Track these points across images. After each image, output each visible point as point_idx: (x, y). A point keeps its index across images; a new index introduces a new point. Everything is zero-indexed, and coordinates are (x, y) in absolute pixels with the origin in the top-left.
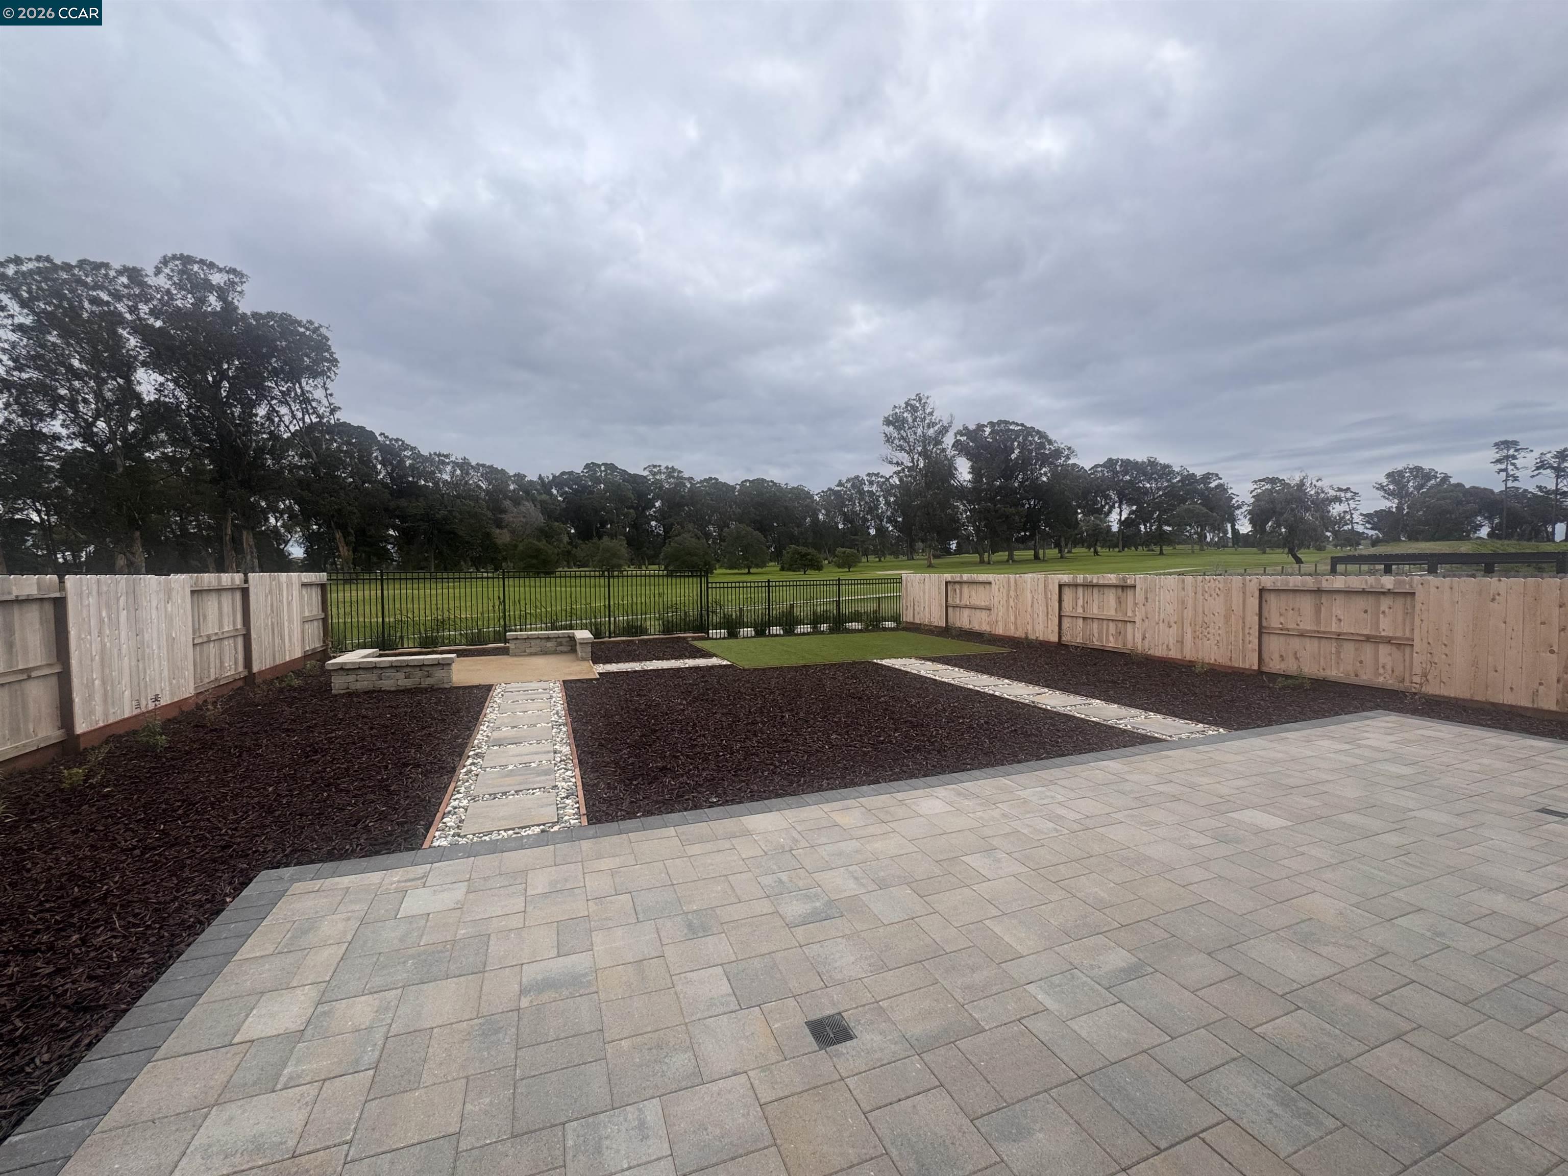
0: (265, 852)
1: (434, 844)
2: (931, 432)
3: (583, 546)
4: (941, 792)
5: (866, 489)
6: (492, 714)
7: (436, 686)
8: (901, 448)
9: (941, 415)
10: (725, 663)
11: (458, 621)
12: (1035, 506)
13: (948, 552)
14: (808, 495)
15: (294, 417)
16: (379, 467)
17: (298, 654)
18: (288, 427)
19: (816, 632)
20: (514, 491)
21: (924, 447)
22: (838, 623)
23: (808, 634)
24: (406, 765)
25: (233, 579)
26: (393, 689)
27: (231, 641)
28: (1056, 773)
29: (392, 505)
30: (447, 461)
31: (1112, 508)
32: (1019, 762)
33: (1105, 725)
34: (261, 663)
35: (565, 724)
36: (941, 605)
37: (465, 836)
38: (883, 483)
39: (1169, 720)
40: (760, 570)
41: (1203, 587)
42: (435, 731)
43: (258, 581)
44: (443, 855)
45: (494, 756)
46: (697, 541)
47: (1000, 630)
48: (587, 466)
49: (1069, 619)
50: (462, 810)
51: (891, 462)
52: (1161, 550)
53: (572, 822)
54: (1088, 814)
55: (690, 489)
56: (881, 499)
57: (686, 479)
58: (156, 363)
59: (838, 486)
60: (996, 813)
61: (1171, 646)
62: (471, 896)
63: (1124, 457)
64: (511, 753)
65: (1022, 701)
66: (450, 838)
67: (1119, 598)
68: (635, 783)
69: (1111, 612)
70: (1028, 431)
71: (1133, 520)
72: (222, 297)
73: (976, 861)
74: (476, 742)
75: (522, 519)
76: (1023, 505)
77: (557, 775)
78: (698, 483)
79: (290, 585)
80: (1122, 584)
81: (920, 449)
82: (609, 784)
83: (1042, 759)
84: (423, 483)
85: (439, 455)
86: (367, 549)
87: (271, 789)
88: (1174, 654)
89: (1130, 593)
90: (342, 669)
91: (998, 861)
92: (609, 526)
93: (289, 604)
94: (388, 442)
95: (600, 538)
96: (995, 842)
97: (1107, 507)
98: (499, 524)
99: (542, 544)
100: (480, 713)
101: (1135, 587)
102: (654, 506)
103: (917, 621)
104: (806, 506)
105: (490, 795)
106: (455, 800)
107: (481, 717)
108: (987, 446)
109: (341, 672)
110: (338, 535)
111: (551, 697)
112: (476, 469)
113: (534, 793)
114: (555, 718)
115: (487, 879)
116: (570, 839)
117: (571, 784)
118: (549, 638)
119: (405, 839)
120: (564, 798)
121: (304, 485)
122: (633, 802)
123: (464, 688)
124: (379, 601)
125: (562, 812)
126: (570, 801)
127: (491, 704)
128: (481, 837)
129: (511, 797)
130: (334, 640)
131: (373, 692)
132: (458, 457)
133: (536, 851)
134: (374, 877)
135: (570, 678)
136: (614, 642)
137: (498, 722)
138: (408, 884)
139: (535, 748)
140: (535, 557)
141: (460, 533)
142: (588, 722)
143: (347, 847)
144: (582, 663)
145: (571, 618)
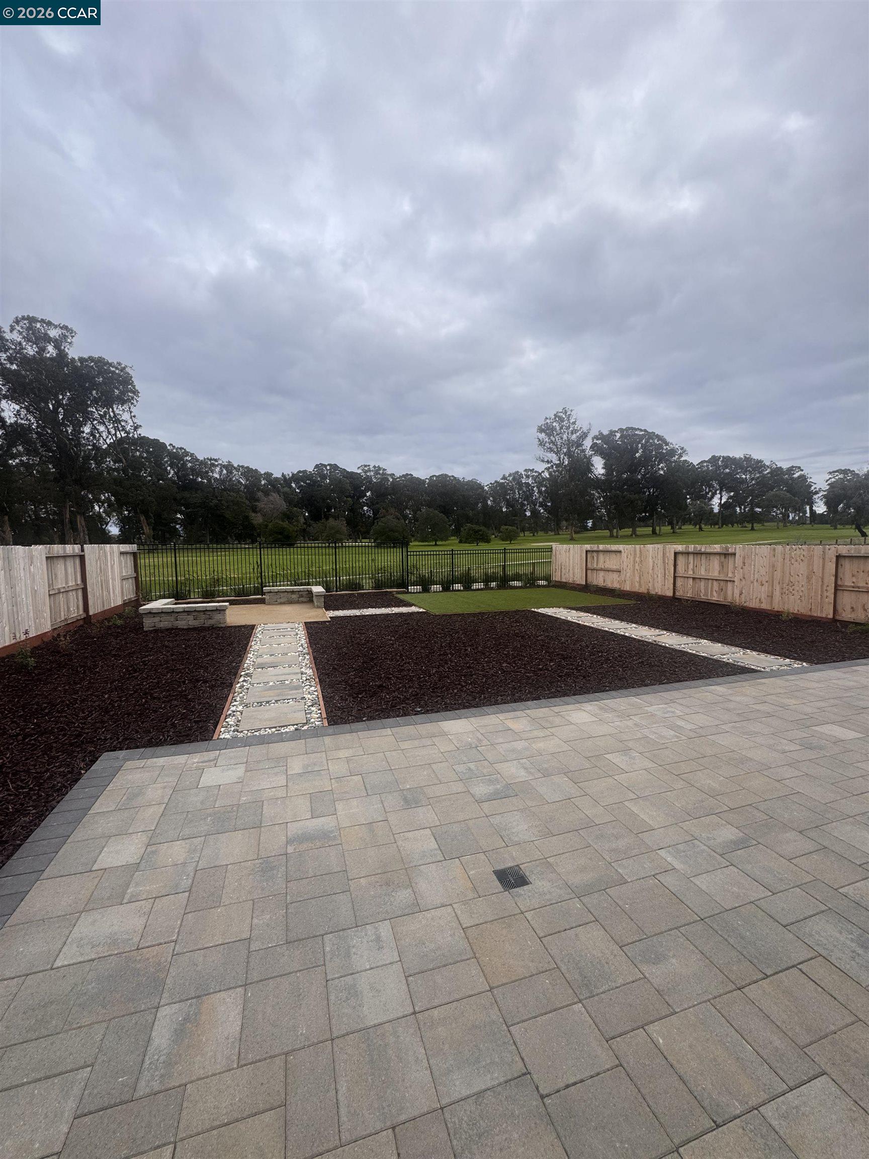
0: (106, 739)
1: (220, 737)
2: (574, 437)
3: (315, 525)
4: (588, 707)
5: (524, 482)
6: (255, 645)
7: (215, 626)
8: (551, 450)
9: (582, 424)
10: (421, 610)
11: (228, 579)
12: (654, 493)
13: (585, 529)
14: (481, 487)
15: (109, 433)
16: (169, 468)
17: (119, 602)
18: (105, 440)
19: (487, 588)
20: (264, 485)
21: (569, 449)
22: (504, 582)
23: (481, 589)
24: (198, 681)
25: (73, 549)
26: (185, 627)
27: (74, 593)
28: (675, 694)
29: (178, 496)
30: (216, 463)
31: (714, 494)
32: (646, 685)
33: (712, 659)
34: (95, 608)
35: (308, 654)
36: (581, 568)
37: (242, 732)
38: (537, 476)
39: (763, 656)
40: (444, 543)
41: (790, 554)
42: (216, 658)
43: (91, 550)
44: (228, 744)
45: (258, 676)
46: (397, 521)
47: (627, 588)
48: (317, 466)
49: (682, 579)
50: (238, 713)
51: (543, 461)
52: (752, 527)
53: (317, 723)
54: (701, 725)
55: (392, 483)
56: (535, 489)
57: (388, 475)
58: (14, 396)
59: (502, 479)
60: (630, 723)
61: (763, 600)
62: (248, 774)
63: (725, 455)
64: (270, 674)
65: (647, 640)
66: (231, 733)
67: (722, 563)
68: (360, 696)
69: (715, 574)
70: (650, 435)
71: (731, 504)
72: (57, 347)
73: (617, 759)
74: (246, 665)
75: (271, 506)
76: (645, 493)
77: (304, 690)
78: (398, 478)
79: (112, 553)
80: (724, 552)
81: (565, 450)
82: (341, 696)
83: (663, 684)
84: (200, 480)
85: (211, 460)
86: (162, 528)
87: (106, 696)
88: (765, 606)
89: (731, 560)
90: (150, 613)
91: (634, 758)
92: (333, 510)
93: (112, 567)
94: (175, 451)
95: (327, 519)
96: (630, 744)
97: (710, 494)
98: (255, 510)
99: (285, 524)
100: (247, 645)
101: (735, 554)
102: (366, 495)
103: (564, 580)
104: (479, 494)
105: (258, 703)
106: (233, 706)
107: (248, 647)
108: (616, 447)
109: (149, 615)
110: (142, 518)
111: (297, 634)
112: (237, 469)
113: (288, 703)
114: (300, 649)
115: (259, 762)
116: (316, 736)
117: (314, 696)
118: (293, 591)
119: (200, 733)
120: (310, 706)
121: (118, 482)
122: (360, 710)
123: (235, 627)
124: (174, 565)
125: (309, 716)
126: (314, 708)
127: (254, 639)
128: (253, 733)
129: (273, 705)
130: (143, 593)
131: (172, 629)
132: (224, 461)
133: (292, 744)
134: (181, 759)
135: (309, 621)
136: (340, 595)
137: (260, 651)
138: (204, 764)
139: (287, 670)
140: (281, 533)
141: (227, 516)
142: (324, 652)
143: (161, 737)
144: (318, 610)
145: (309, 578)
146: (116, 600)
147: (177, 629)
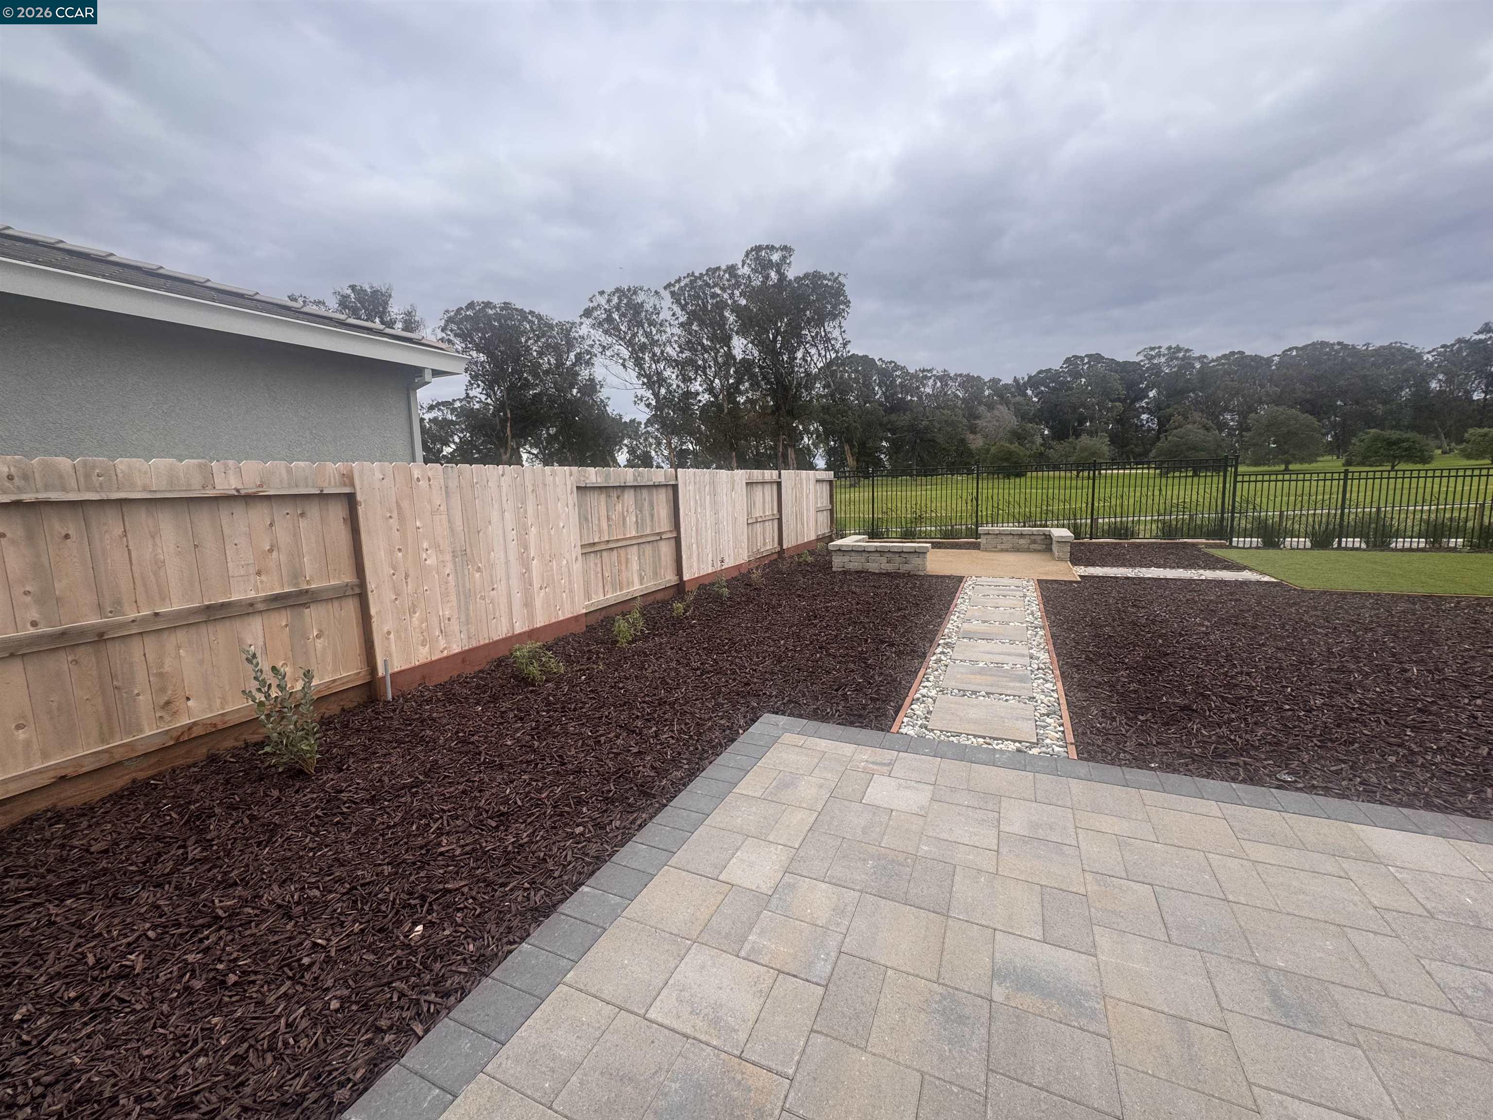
0: (771, 696)
1: (901, 730)
3: (1058, 447)
6: (962, 604)
7: (912, 573)
10: (1266, 578)
11: (933, 518)
14: (1413, 355)
15: (820, 355)
16: (877, 388)
17: (813, 537)
18: (815, 364)
19: (1439, 548)
20: (988, 396)
23: (1421, 550)
24: (883, 642)
25: (771, 474)
26: (877, 571)
27: (770, 523)
29: (885, 420)
30: (929, 375)
34: (789, 541)
35: (1043, 628)
37: (933, 730)
42: (909, 614)
43: (788, 476)
44: (910, 745)
45: (963, 650)
46: (1205, 432)
48: (1068, 360)
50: (930, 699)
53: (1057, 749)
55: (1200, 371)
57: (1195, 358)
58: (743, 332)
62: (936, 805)
64: (982, 649)
66: (917, 728)
72: (778, 272)
74: (946, 630)
75: (995, 423)
77: (1035, 685)
79: (808, 480)
82: (1103, 710)
84: (909, 398)
85: (924, 371)
86: (866, 459)
87: (782, 642)
90: (839, 550)
92: (1088, 424)
93: (807, 496)
94: (884, 366)
95: (1077, 435)
98: (973, 430)
99: (1014, 447)
100: (951, 602)
102: (1147, 396)
104: (1406, 371)
105: (959, 691)
106: (924, 687)
107: (952, 606)
109: (839, 553)
110: (847, 448)
111: (1025, 596)
112: (954, 379)
113: (1007, 701)
114: (1030, 618)
115: (953, 790)
116: (1055, 772)
117: (1051, 699)
118: (1022, 534)
119: (876, 717)
120: (1044, 715)
121: (825, 409)
122: (1142, 744)
123: (937, 577)
124: (871, 501)
125: (1042, 732)
126: (1052, 721)
127: (961, 596)
128: (948, 737)
129: (982, 698)
130: (838, 529)
131: (862, 572)
132: (938, 371)
133: (1012, 774)
134: (848, 749)
135: (1045, 578)
136: (1096, 544)
137: (969, 614)
138: (875, 767)
139: (1007, 648)
140: (1007, 460)
141: (939, 441)
142: (1071, 629)
143: (829, 710)
144: (1059, 563)
145: (1047, 517)
146: (810, 535)
147: (867, 572)
